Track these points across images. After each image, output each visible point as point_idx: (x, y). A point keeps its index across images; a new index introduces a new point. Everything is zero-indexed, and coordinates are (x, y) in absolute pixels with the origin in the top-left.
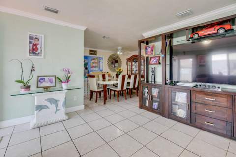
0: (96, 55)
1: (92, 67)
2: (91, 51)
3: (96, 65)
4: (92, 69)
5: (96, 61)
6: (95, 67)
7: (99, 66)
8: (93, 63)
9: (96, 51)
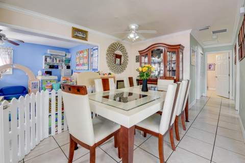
0: (85, 39)
1: (77, 65)
2: (75, 30)
3: (85, 61)
4: (78, 68)
5: (85, 54)
6: (83, 64)
7: (90, 63)
8: (80, 58)
9: (85, 32)
